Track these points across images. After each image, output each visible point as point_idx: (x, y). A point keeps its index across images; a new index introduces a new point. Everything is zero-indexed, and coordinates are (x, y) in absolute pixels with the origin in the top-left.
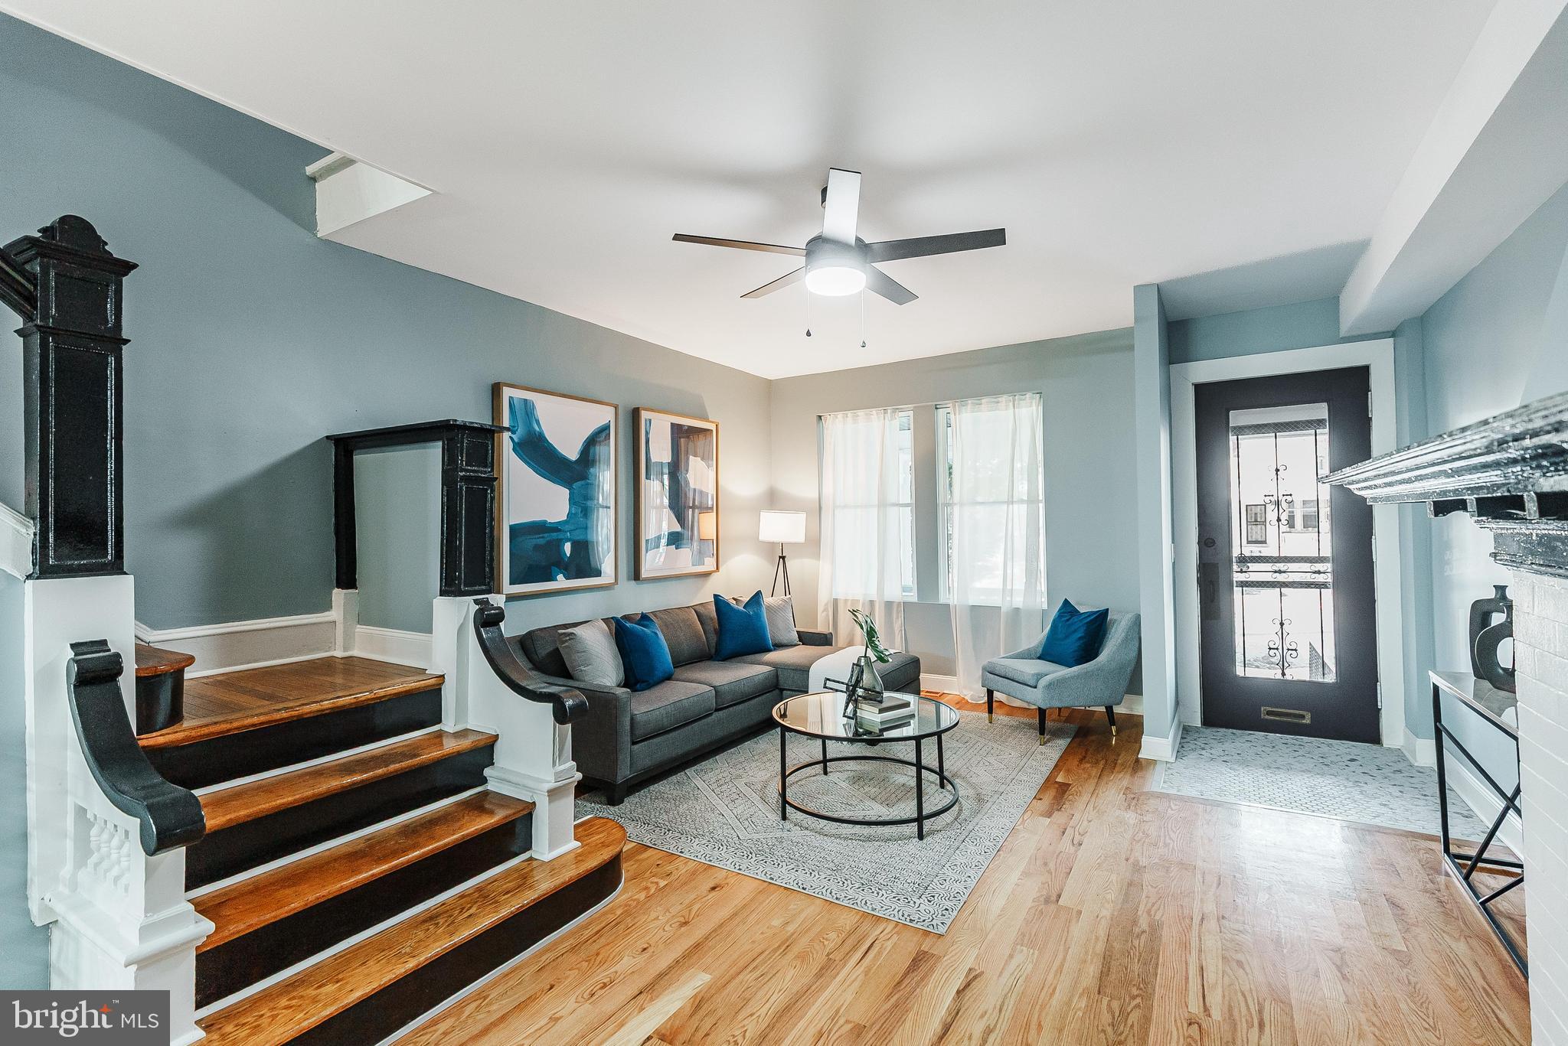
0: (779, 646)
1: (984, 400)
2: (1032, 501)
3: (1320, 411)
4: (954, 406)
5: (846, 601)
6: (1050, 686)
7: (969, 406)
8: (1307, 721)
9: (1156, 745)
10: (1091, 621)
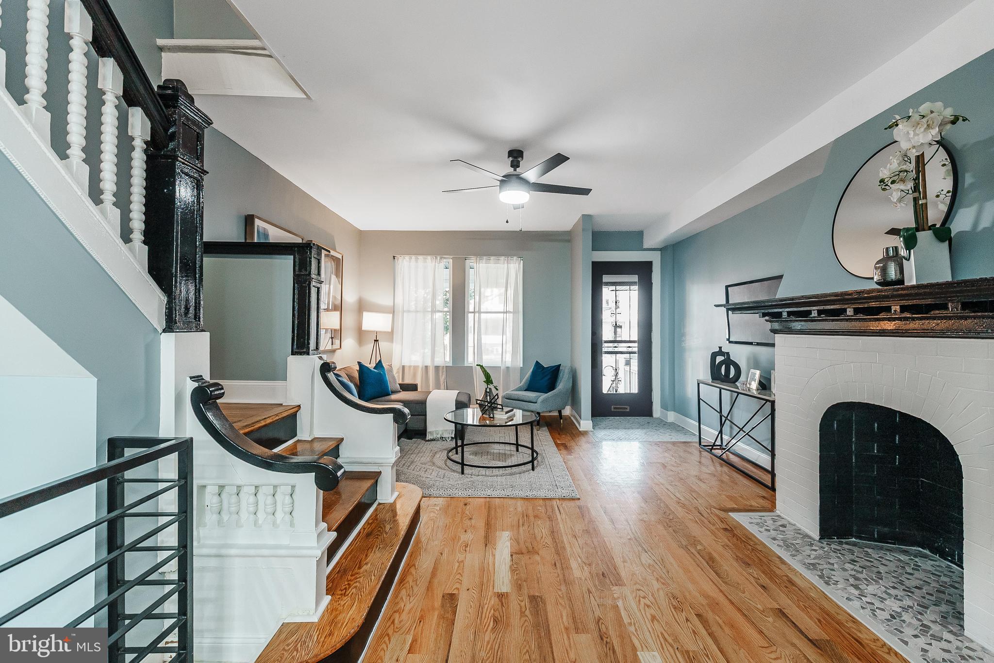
0: (394, 392)
1: (492, 258)
2: (515, 312)
3: (635, 278)
4: (476, 259)
5: (410, 367)
6: (543, 402)
7: (484, 260)
8: (628, 410)
9: (585, 424)
10: (554, 370)
